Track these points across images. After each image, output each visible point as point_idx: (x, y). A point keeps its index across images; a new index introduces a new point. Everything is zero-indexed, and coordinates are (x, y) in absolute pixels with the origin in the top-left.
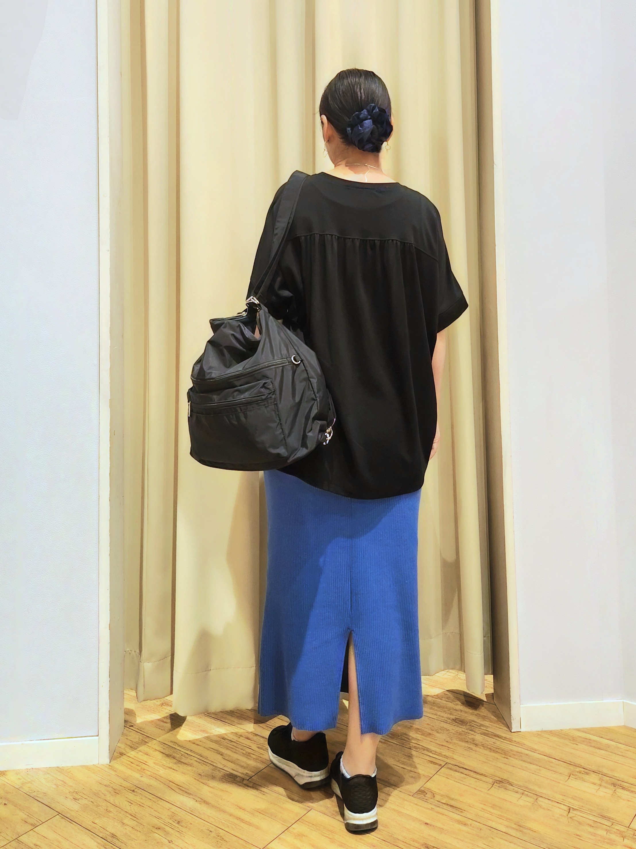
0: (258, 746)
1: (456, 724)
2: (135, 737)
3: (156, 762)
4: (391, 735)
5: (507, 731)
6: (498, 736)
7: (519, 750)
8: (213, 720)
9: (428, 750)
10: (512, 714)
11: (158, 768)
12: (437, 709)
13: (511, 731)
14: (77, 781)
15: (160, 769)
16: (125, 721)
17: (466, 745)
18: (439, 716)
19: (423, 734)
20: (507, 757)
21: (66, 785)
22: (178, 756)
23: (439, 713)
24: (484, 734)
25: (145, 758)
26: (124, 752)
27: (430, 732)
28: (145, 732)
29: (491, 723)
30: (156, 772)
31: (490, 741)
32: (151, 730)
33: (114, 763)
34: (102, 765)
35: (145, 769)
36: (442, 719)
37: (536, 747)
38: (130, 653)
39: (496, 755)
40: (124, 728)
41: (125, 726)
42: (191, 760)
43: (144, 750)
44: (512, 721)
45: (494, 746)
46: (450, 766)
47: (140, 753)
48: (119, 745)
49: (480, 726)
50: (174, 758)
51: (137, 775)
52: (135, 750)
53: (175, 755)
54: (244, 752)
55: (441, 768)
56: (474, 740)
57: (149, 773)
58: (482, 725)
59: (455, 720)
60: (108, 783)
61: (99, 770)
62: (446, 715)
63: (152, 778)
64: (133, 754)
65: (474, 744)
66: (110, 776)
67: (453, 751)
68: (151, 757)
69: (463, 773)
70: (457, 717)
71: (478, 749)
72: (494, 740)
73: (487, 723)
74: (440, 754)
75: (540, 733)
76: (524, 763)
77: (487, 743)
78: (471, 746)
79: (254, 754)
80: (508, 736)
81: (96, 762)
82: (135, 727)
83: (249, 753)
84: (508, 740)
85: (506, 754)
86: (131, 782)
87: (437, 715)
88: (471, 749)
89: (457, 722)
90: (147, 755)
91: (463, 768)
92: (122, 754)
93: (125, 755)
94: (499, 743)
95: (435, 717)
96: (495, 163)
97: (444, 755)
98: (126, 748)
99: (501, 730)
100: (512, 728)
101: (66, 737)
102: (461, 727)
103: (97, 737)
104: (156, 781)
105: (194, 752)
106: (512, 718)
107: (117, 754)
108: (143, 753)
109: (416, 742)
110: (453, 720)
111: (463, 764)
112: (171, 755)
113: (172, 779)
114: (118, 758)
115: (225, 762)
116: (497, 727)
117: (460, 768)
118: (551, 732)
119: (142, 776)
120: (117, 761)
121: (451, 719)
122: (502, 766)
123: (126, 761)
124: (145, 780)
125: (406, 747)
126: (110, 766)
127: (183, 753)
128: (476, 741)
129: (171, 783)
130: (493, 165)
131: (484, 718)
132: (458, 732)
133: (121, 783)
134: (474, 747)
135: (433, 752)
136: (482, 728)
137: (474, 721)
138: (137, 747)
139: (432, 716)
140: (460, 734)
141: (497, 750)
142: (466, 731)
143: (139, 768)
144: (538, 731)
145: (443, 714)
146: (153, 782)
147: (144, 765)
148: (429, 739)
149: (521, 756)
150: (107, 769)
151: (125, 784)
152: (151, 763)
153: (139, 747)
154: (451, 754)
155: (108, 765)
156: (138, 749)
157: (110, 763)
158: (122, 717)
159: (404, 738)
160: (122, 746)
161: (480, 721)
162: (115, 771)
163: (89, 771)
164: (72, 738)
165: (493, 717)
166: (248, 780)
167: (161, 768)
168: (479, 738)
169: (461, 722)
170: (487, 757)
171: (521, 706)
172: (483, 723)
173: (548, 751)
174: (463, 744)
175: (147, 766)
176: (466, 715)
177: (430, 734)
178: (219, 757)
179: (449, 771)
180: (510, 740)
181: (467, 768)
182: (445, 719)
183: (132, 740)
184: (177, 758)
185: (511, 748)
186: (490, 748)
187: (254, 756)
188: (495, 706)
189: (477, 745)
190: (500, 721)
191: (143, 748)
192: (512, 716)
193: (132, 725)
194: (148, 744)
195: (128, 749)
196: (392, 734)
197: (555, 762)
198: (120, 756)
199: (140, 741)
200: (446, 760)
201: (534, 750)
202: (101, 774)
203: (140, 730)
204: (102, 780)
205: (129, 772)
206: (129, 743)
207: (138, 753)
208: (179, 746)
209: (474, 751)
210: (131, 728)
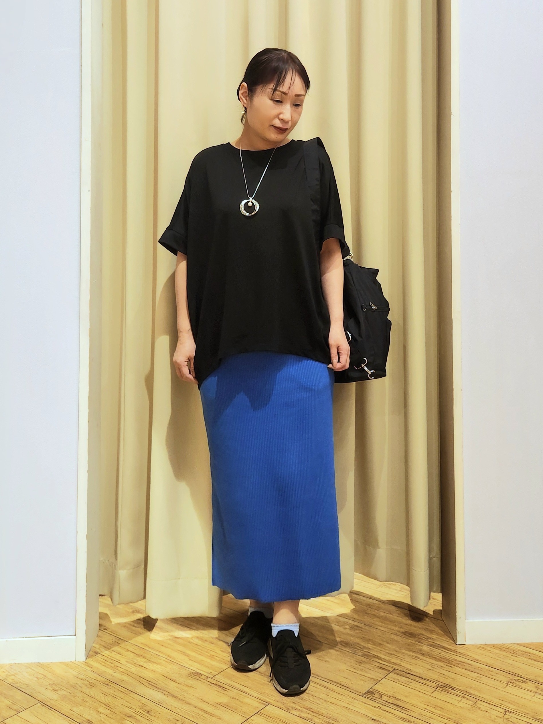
0: (222, 650)
1: (405, 636)
2: (108, 638)
3: (128, 660)
4: (344, 645)
5: (453, 643)
6: (444, 648)
7: (463, 660)
8: (180, 627)
9: (378, 658)
10: (457, 628)
11: (130, 666)
12: (388, 623)
13: (456, 644)
14: (56, 675)
15: (131, 667)
16: (100, 625)
17: (414, 654)
18: (390, 629)
19: (374, 645)
20: (451, 666)
21: (45, 678)
22: (148, 656)
23: (390, 627)
24: (431, 645)
25: (118, 657)
26: (98, 651)
27: (379, 642)
28: (117, 635)
29: (438, 637)
30: (128, 669)
31: (436, 651)
32: (124, 633)
33: (89, 661)
34: (79, 662)
35: (118, 666)
36: (392, 632)
37: (477, 657)
38: (104, 563)
39: (441, 664)
40: (99, 631)
41: (99, 629)
42: (160, 659)
43: (117, 650)
44: (457, 635)
45: (440, 656)
46: (397, 671)
47: (113, 652)
48: (94, 645)
49: (428, 639)
50: (144, 657)
51: (111, 671)
52: (109, 650)
53: (146, 655)
54: (209, 655)
55: (389, 673)
56: (421, 650)
57: (121, 670)
58: (430, 638)
59: (405, 633)
60: (85, 678)
61: (76, 666)
62: (397, 628)
63: (124, 674)
64: (107, 653)
65: (421, 654)
66: (86, 671)
67: (401, 659)
68: (123, 656)
69: (409, 678)
70: (406, 630)
71: (424, 658)
72: (440, 651)
73: (434, 636)
74: (389, 662)
75: (483, 646)
76: (466, 671)
77: (433, 653)
78: (418, 656)
79: (218, 656)
80: (453, 648)
81: (73, 660)
82: (109, 630)
83: (213, 656)
84: (452, 651)
85: (449, 663)
86: (105, 677)
87: (387, 628)
88: (418, 658)
89: (406, 635)
90: (120, 654)
91: (410, 674)
92: (97, 653)
93: (100, 654)
94: (444, 654)
95: (386, 630)
96: (452, 114)
97: (393, 663)
98: (101, 648)
99: (446, 643)
100: (457, 641)
101: (47, 636)
102: (410, 638)
103: (75, 637)
104: (128, 677)
105: (163, 653)
106: (457, 632)
107: (92, 653)
108: (116, 653)
109: (367, 651)
110: (403, 632)
111: (410, 670)
112: (142, 655)
113: (143, 675)
114: (94, 656)
115: (190, 662)
116: (442, 640)
117: (407, 674)
118: (493, 646)
119: (115, 672)
120: (92, 659)
121: (401, 632)
122: (446, 673)
123: (100, 659)
124: (118, 675)
125: (358, 654)
126: (86, 663)
127: (152, 654)
128: (423, 651)
129: (142, 679)
130: (451, 116)
131: (432, 632)
132: (407, 643)
133: (96, 678)
134: (421, 657)
135: (383, 660)
136: (430, 640)
137: (422, 634)
138: (111, 647)
139: (383, 629)
140: (408, 645)
141: (442, 659)
142: (414, 642)
143: (113, 665)
144: (482, 644)
145: (393, 628)
146: (125, 678)
147: (117, 662)
148: (379, 648)
149: (464, 665)
150: (83, 666)
151: (99, 678)
152: (123, 661)
153: (112, 648)
154: (399, 662)
155: (84, 662)
156: (112, 649)
157: (86, 660)
158: (97, 621)
159: (356, 647)
160: (97, 646)
161: (427, 634)
162: (91, 667)
163: (67, 666)
164: (51, 636)
165: (440, 631)
166: (212, 678)
167: (133, 666)
168: (426, 648)
169: (410, 634)
170: (432, 665)
171: (466, 621)
172: (430, 636)
173: (488, 661)
174: (411, 653)
175: (120, 664)
176: (415, 629)
177: (380, 644)
178: (186, 658)
179: (396, 675)
180: (455, 651)
181: (413, 674)
182: (396, 632)
183: (106, 641)
184: (147, 658)
185: (455, 658)
186: (436, 658)
187: (217, 658)
188: (443, 622)
189: (423, 655)
190: (446, 635)
191: (116, 648)
192: (457, 630)
193: (106, 628)
194: (120, 645)
195: (103, 649)
196: (346, 643)
197: (496, 671)
198: (95, 654)
199: (113, 643)
200: (394, 666)
201: (477, 661)
202: (78, 670)
203: (112, 634)
204: (78, 675)
205: (103, 669)
206: (103, 644)
207: (111, 652)
208: (149, 647)
209: (420, 659)
210: (105, 631)
